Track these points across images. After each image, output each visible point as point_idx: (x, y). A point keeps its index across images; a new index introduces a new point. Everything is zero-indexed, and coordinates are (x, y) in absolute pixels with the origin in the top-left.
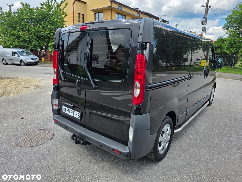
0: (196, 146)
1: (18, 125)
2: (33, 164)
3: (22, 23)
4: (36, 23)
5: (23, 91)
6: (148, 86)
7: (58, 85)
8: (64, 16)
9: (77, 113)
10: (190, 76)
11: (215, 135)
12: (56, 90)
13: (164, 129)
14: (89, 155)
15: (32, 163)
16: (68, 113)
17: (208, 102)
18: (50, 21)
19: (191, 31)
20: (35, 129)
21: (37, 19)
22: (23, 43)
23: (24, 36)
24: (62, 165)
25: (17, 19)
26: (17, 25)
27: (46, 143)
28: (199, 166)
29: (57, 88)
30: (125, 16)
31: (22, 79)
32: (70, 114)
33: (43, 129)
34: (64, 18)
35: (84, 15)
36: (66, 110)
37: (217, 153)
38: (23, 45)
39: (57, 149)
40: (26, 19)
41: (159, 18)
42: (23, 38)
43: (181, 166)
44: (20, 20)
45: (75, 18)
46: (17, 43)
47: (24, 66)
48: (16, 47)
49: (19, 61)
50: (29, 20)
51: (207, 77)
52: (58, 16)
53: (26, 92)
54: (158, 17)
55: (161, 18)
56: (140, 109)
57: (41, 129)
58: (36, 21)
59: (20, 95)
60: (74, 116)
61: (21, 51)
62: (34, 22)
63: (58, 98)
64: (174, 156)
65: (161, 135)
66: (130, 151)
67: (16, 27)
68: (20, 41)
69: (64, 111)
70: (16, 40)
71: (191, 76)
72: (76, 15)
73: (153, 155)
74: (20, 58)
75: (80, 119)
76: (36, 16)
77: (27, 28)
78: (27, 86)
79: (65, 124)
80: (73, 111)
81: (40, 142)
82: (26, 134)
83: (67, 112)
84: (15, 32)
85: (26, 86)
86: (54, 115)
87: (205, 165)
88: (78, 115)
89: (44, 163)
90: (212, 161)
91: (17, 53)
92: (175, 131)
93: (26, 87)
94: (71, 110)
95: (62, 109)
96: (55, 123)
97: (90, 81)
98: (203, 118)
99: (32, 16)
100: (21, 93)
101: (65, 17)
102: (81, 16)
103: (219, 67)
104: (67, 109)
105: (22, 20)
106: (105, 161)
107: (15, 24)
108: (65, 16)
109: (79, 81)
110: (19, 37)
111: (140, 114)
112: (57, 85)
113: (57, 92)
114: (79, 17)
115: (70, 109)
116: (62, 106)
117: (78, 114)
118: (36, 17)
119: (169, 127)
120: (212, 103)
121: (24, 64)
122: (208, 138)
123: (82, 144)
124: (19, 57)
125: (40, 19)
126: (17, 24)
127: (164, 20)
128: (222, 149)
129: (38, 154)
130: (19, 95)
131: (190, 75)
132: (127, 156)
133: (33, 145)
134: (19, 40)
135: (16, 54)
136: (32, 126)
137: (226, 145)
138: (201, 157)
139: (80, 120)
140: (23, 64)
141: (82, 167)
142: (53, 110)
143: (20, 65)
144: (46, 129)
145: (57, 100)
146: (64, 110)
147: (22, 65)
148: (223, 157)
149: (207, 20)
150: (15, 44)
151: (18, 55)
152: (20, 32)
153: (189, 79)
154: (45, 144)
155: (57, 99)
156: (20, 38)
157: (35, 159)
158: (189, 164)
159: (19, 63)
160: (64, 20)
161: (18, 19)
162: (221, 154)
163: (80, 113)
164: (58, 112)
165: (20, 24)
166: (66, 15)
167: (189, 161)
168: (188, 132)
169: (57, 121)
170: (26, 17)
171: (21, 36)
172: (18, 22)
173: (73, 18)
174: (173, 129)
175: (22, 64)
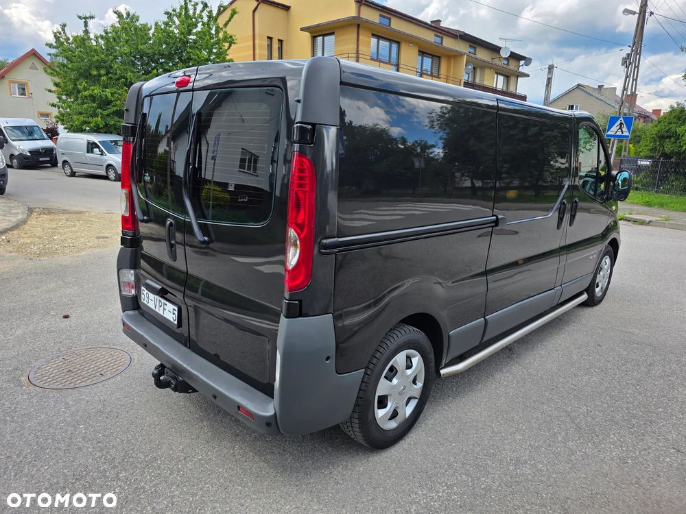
0: (505, 416)
1: (50, 332)
2: (53, 433)
3: (116, 66)
4: (153, 65)
5: (91, 247)
6: (325, 241)
7: (134, 233)
8: (227, 45)
9: (170, 307)
10: (495, 217)
11: (573, 390)
12: (128, 245)
13: (396, 360)
14: (202, 421)
15: (51, 430)
16: (154, 308)
17: (584, 297)
18: (188, 59)
19: (599, 86)
20: (89, 347)
21: (154, 54)
22: (116, 119)
23: (119, 101)
24: (122, 441)
25: (103, 56)
26: (103, 72)
27: (103, 383)
28: (490, 470)
29: (132, 242)
30: (398, 43)
31: (100, 216)
32: (157, 310)
33: (107, 346)
34: (228, 53)
35: (284, 43)
36: (150, 300)
37: (560, 439)
38: (115, 125)
39: (126, 399)
40: (125, 54)
41: (500, 48)
42: (115, 106)
43: (440, 467)
44: (111, 58)
45: (257, 51)
46: (99, 119)
47: (115, 180)
48: (97, 130)
49: (105, 166)
50: (134, 57)
51: (571, 224)
52: (209, 46)
53: (97, 250)
54: (497, 47)
55: (506, 48)
56: (300, 301)
57: (105, 346)
58: (152, 58)
59: (81, 256)
60: (164, 315)
61: (112, 142)
62: (148, 64)
63: (134, 265)
64: (430, 439)
65: (386, 377)
66: (275, 413)
67: (100, 75)
68: (107, 115)
69: (145, 302)
70: (99, 111)
71: (497, 217)
72: (262, 43)
73: (358, 430)
74: (106, 160)
75: (176, 323)
76: (152, 46)
77: (126, 79)
78: (106, 235)
79: (142, 336)
80: (163, 301)
81: (90, 380)
82: (61, 358)
83: (151, 305)
84: (96, 90)
85: (103, 235)
86: (124, 312)
87: (511, 468)
88: (174, 314)
89: (80, 432)
90: (534, 460)
91: (98, 147)
92: (442, 372)
93: (103, 238)
94: (159, 298)
95: (142, 296)
96: (125, 331)
97: (190, 223)
98: (560, 342)
99: (141, 47)
100: (84, 253)
101: (229, 48)
102: (275, 45)
103: (621, 195)
104: (151, 296)
105: (116, 58)
106: (238, 439)
107: (98, 68)
108: (230, 46)
109: (171, 224)
110: (106, 103)
111: (300, 315)
112: (130, 233)
113: (132, 251)
114: (270, 47)
115: (157, 297)
116: (142, 288)
117: (174, 309)
118: (151, 48)
119: (416, 356)
120: (601, 301)
121: (116, 177)
122: (551, 396)
123: (175, 390)
124: (104, 157)
125: (163, 56)
126: (103, 67)
127: (515, 54)
128: (578, 428)
129: (73, 409)
130: (78, 257)
131: (493, 216)
132: (268, 425)
133: (72, 384)
134: (106, 113)
135: (96, 150)
136: (83, 337)
137: (597, 419)
138: (507, 447)
139: (176, 327)
140: (114, 175)
141: (173, 447)
142: (123, 298)
143: (106, 178)
144: (115, 347)
145: (132, 272)
146: (146, 299)
147: (110, 177)
148: (572, 452)
149: (640, 54)
150: (96, 123)
151: (101, 151)
152: (108, 90)
153: (492, 227)
154: (100, 385)
155: (131, 268)
156: (110, 106)
157: (64, 420)
158: (464, 464)
159: (103, 173)
160: (228, 58)
161: (106, 56)
162: (570, 444)
163: (176, 309)
164: (133, 304)
165: (111, 67)
166: (234, 43)
167: (468, 454)
168: (498, 376)
169: (129, 328)
170: (126, 49)
171: (111, 101)
172: (105, 62)
173: (252, 52)
174: (433, 364)
175: (112, 175)
